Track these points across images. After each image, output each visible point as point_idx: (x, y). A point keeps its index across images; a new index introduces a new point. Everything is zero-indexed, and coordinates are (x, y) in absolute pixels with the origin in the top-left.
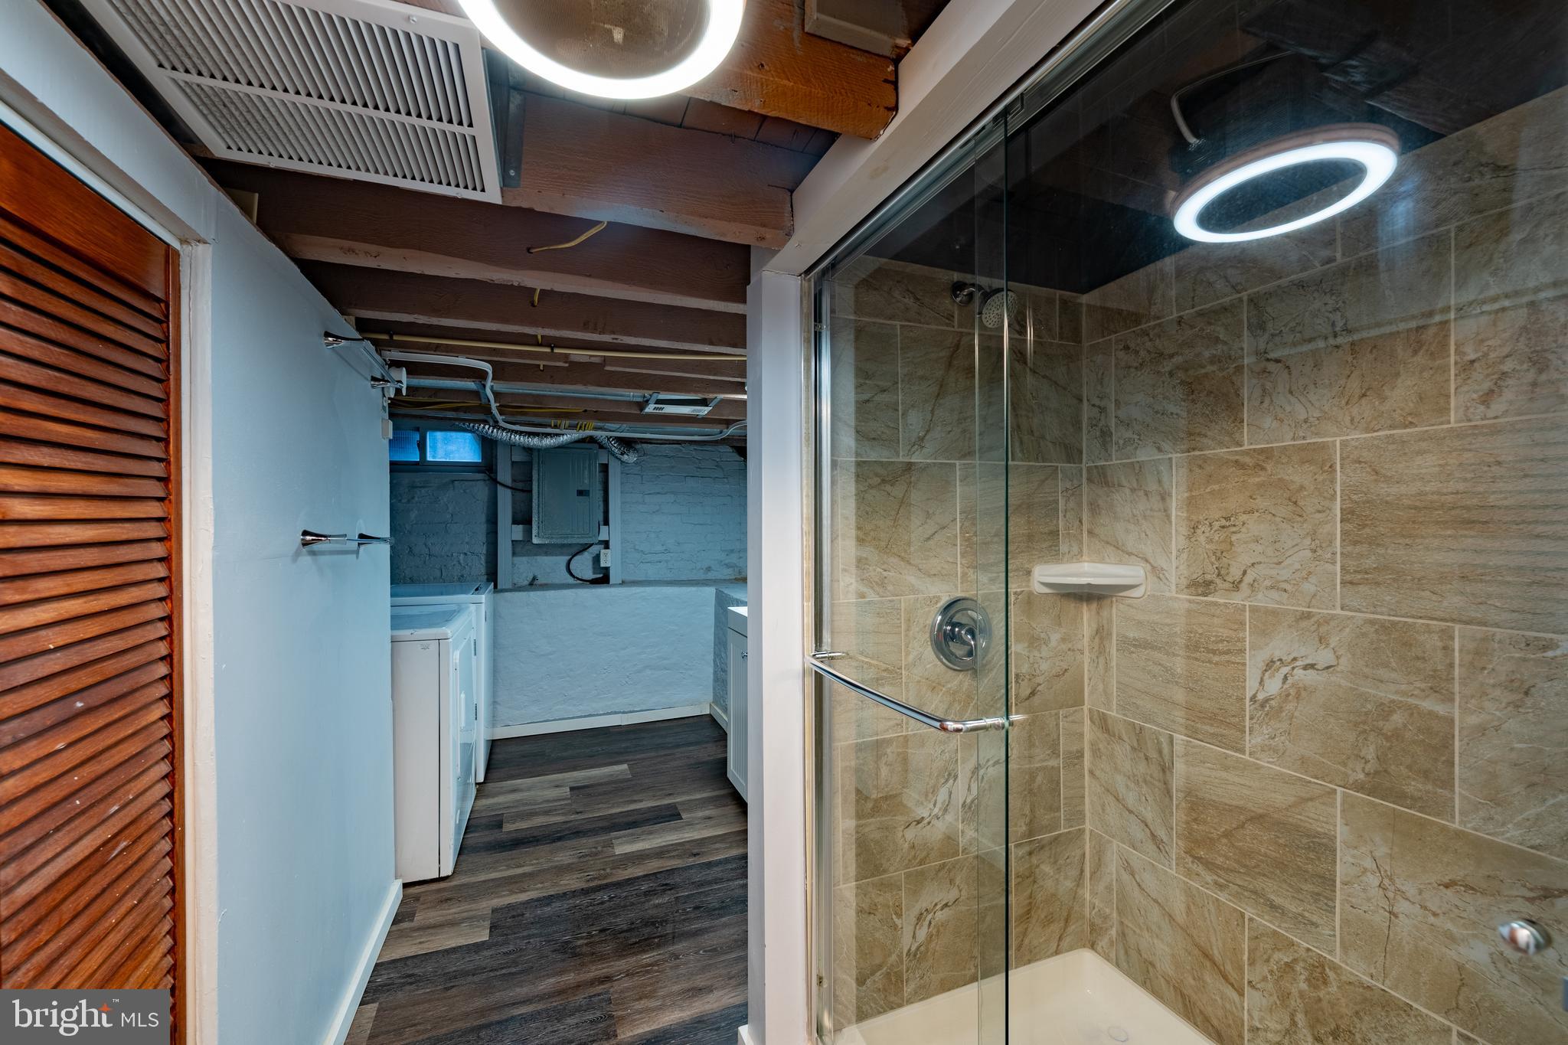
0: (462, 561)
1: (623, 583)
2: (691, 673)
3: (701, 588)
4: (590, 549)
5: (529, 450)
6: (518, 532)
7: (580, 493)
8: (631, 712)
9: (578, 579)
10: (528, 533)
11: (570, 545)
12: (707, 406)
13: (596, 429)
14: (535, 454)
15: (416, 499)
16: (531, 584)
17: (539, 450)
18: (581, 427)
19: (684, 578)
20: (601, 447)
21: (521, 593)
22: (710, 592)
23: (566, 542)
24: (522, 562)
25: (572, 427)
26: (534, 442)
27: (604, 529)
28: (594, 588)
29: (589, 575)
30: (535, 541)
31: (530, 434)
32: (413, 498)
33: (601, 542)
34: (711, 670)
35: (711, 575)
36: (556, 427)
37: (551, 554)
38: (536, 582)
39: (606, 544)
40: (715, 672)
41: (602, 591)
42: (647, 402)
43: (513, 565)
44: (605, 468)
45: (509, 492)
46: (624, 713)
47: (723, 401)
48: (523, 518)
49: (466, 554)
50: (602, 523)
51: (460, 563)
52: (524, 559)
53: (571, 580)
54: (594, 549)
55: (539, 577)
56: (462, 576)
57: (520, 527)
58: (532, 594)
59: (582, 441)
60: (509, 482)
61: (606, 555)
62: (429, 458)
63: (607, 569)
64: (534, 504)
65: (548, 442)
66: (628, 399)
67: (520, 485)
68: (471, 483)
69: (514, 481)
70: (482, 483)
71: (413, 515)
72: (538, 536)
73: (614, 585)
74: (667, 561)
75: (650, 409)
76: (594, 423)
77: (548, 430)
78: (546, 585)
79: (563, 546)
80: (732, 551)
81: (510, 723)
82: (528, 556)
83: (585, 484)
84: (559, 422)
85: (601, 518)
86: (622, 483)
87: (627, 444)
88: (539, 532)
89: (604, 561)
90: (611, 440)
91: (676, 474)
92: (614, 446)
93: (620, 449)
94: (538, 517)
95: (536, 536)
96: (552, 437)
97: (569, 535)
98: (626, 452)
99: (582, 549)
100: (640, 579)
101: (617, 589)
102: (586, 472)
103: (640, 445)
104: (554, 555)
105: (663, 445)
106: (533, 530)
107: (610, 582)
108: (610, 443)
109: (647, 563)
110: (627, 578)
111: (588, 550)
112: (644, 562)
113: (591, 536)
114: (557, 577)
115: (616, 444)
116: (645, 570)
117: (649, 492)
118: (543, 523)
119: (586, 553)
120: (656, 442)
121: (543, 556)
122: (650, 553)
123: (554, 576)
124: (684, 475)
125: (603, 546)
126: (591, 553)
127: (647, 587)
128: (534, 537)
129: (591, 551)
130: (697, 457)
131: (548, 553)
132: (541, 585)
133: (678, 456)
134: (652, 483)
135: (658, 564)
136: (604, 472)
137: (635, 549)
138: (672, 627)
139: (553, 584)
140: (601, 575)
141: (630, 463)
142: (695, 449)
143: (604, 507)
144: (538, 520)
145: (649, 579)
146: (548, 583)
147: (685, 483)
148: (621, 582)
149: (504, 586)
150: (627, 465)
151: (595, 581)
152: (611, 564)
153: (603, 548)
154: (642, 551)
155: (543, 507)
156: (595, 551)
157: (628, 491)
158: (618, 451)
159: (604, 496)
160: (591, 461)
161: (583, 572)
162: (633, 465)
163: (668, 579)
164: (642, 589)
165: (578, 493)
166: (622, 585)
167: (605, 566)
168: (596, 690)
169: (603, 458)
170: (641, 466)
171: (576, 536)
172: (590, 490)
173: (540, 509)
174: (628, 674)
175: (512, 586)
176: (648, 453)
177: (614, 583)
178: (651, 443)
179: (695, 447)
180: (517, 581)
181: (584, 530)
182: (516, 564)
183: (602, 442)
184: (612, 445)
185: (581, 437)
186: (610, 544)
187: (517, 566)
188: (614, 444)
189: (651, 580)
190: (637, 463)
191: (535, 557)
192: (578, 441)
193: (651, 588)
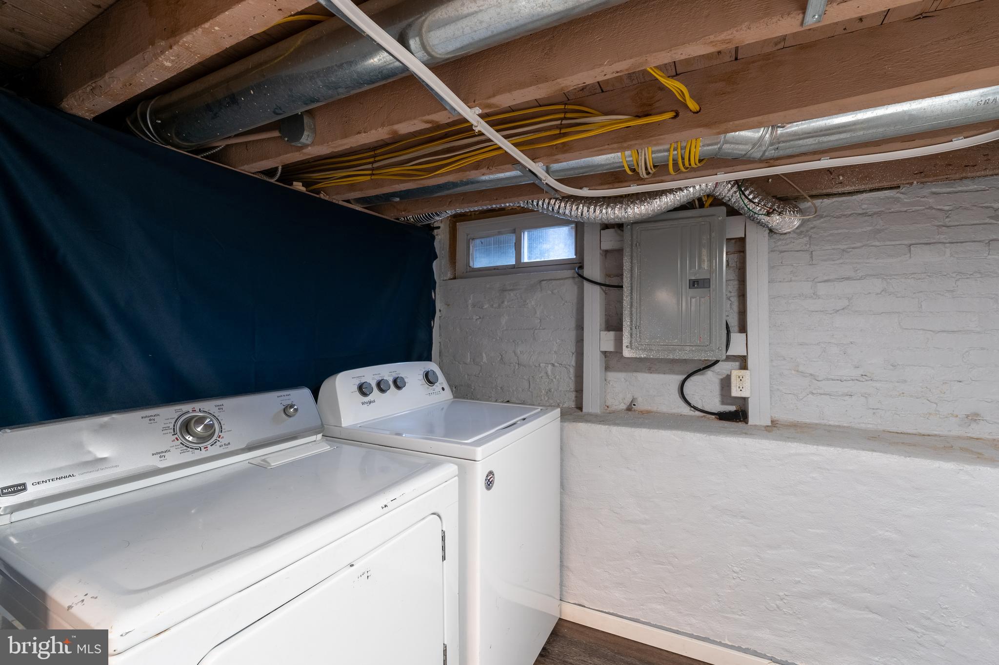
0: (550, 373)
1: (774, 428)
4: (716, 368)
6: (607, 341)
7: (694, 284)
9: (696, 409)
10: (619, 342)
11: (684, 361)
14: (626, 233)
15: (506, 303)
16: (629, 409)
17: (631, 226)
18: (676, 165)
20: (733, 212)
23: (671, 356)
24: (618, 379)
26: (618, 213)
27: (737, 339)
29: (716, 406)
30: (627, 353)
32: (503, 302)
33: (733, 359)
37: (657, 371)
38: (634, 408)
39: (743, 362)
43: (607, 381)
44: (739, 246)
45: (598, 290)
48: (614, 324)
49: (553, 365)
50: (734, 330)
51: (548, 376)
52: (622, 375)
53: (686, 410)
54: (723, 368)
55: (640, 401)
56: (550, 390)
57: (610, 335)
60: (598, 277)
61: (741, 378)
62: (526, 259)
63: (745, 400)
64: (625, 304)
67: (613, 281)
68: (558, 282)
69: (608, 276)
70: (570, 281)
71: (504, 320)
72: (630, 346)
73: (757, 428)
74: (866, 396)
76: (701, 145)
78: (648, 413)
79: (673, 361)
82: (626, 371)
83: (702, 269)
85: (732, 321)
88: (631, 341)
89: (738, 388)
90: (747, 193)
91: (888, 243)
92: (750, 200)
93: (765, 205)
94: (631, 321)
95: (627, 347)
96: (642, 201)
97: (677, 347)
98: (774, 210)
99: (702, 367)
100: (807, 421)
101: (757, 440)
102: (705, 252)
103: (808, 201)
104: (659, 373)
105: (854, 197)
106: (624, 338)
107: (749, 424)
108: (743, 197)
109: (821, 394)
110: (783, 416)
111: (712, 368)
112: (814, 392)
113: (713, 351)
114: (664, 404)
115: (754, 198)
116: (817, 406)
117: (826, 278)
118: (638, 330)
119: (709, 373)
120: (840, 190)
121: (646, 373)
122: (828, 379)
123: (660, 404)
124: (906, 242)
125: (737, 364)
126: (718, 374)
127: (823, 445)
128: (624, 348)
129: (718, 370)
130: (939, 207)
131: (652, 369)
132: (641, 412)
133: (892, 210)
134: (833, 262)
135: (847, 398)
136: (740, 252)
137: (798, 371)
138: (887, 534)
139: (658, 413)
140: (733, 408)
141: (789, 233)
142: (934, 193)
143: (739, 304)
144: (631, 325)
145: (823, 422)
146: (652, 412)
147: (910, 257)
148: (769, 424)
149: (590, 411)
150: (782, 237)
151: (723, 416)
152: (751, 392)
153: (738, 367)
154: (811, 375)
155: (638, 307)
156: (724, 372)
157: (784, 279)
158: (760, 210)
159: (739, 287)
160: (713, 234)
161: (704, 400)
162: (795, 235)
163: (869, 426)
164: (811, 449)
165: (691, 283)
166: (769, 431)
167: (738, 395)
168: (719, 601)
169: (735, 228)
170: (810, 237)
171: (688, 348)
172: (709, 279)
173: (634, 310)
174: (781, 594)
175: (599, 412)
176: (825, 214)
177: (756, 426)
178: (828, 195)
179: (934, 190)
180: (608, 407)
181: (700, 341)
182: (610, 380)
183: (730, 199)
184: (746, 201)
185: (692, 196)
186: (750, 362)
187: (611, 384)
188: (751, 197)
189: (830, 425)
190: (802, 232)
191: (635, 374)
192: (689, 203)
193: (832, 449)
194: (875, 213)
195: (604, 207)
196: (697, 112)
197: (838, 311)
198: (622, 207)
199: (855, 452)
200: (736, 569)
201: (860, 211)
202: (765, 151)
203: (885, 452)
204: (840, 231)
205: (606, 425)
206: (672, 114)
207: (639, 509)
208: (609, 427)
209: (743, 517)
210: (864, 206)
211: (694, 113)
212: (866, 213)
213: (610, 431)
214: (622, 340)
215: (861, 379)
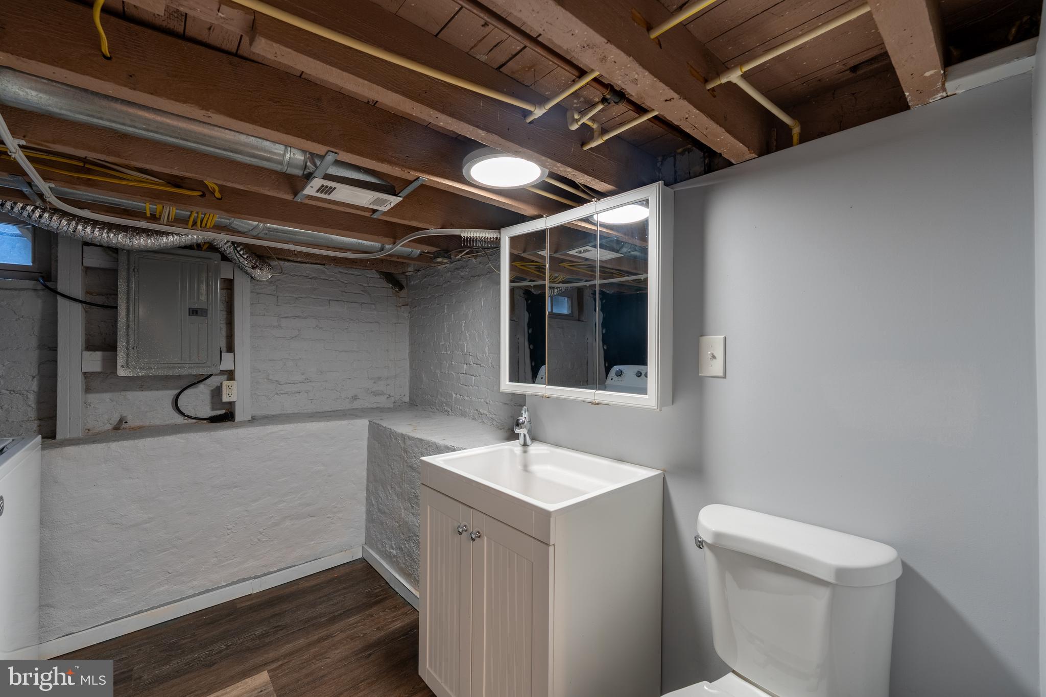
1: (254, 420)
2: (340, 515)
3: (352, 421)
4: (208, 381)
5: (113, 251)
6: (94, 361)
7: (194, 312)
8: (265, 575)
9: (189, 417)
10: (111, 365)
11: (179, 377)
12: (396, 195)
13: (219, 228)
14: (123, 258)
16: (117, 428)
17: (129, 252)
18: (195, 223)
19: (327, 409)
20: (225, 258)
21: (94, 446)
22: (362, 425)
23: (171, 373)
24: (102, 400)
25: (181, 221)
26: (120, 239)
27: (227, 357)
28: (215, 429)
29: (207, 411)
30: (121, 372)
31: (111, 227)
33: (223, 372)
34: (363, 509)
35: (357, 404)
36: (154, 218)
37: (150, 389)
38: (124, 425)
39: (230, 375)
40: (368, 512)
41: (225, 434)
42: (309, 177)
43: (86, 404)
44: (229, 285)
45: (78, 309)
46: (256, 577)
47: (425, 188)
48: (102, 343)
50: (224, 349)
52: (105, 396)
53: (180, 420)
54: (213, 382)
55: (129, 418)
57: (98, 355)
58: (114, 446)
59: (198, 246)
60: (79, 293)
61: (230, 388)
63: (232, 404)
64: (119, 324)
65: (141, 242)
66: (278, 168)
67: (99, 300)
68: (8, 293)
69: (88, 293)
70: (31, 294)
72: (127, 365)
73: (243, 424)
74: (307, 392)
75: (311, 189)
76: (217, 217)
77: (143, 224)
78: (140, 428)
79: (167, 378)
80: (379, 378)
81: (74, 629)
82: (112, 392)
83: (201, 302)
84: (158, 208)
85: (223, 343)
86: (252, 304)
87: (261, 256)
88: (127, 361)
89: (227, 395)
90: (239, 249)
91: (319, 297)
92: (241, 255)
93: (250, 261)
94: (128, 342)
95: (122, 366)
96: (149, 235)
97: (176, 365)
98: (257, 266)
99: (196, 381)
100: (274, 413)
101: (246, 429)
102: (203, 287)
103: (276, 261)
104: (151, 390)
105: (303, 265)
106: (118, 358)
107: (236, 420)
108: (236, 251)
109: (282, 394)
110: (259, 413)
111: (204, 382)
112: (279, 393)
113: (209, 367)
114: (158, 418)
115: (244, 254)
116: (280, 402)
117: (286, 315)
118: (135, 350)
119: (201, 386)
120: (295, 259)
121: (137, 391)
122: (286, 383)
123: (153, 418)
124: (328, 298)
125: (225, 377)
126: (209, 386)
127: (287, 424)
128: (119, 367)
129: (209, 383)
130: (343, 281)
131: (144, 387)
132: (133, 428)
133: (321, 278)
134: (290, 305)
135: (297, 395)
136: (228, 289)
137: (269, 379)
138: (319, 468)
139: (151, 426)
140: (223, 412)
141: (263, 281)
142: (340, 272)
143: (227, 330)
144: (128, 345)
145: (285, 412)
146: (144, 427)
147: (329, 307)
148: (250, 419)
149: (68, 437)
150: (259, 283)
151: (213, 420)
152: (237, 398)
153: (226, 379)
154: (277, 381)
155: (136, 328)
156: (215, 384)
157: (260, 313)
158: (247, 263)
159: (227, 317)
160: (210, 274)
161: (196, 409)
162: (267, 283)
163: (309, 410)
164: (280, 427)
165: (191, 311)
166: (252, 423)
167: (228, 401)
168: (217, 557)
169: (226, 272)
170: (277, 286)
171: (187, 366)
172: (207, 309)
173: (131, 331)
174: (261, 530)
175: (81, 435)
176: (286, 272)
177: (241, 422)
178: (288, 261)
179: (340, 270)
180: (89, 430)
181: (198, 359)
182: (90, 403)
183: (225, 251)
184: (238, 255)
185: (195, 241)
186: (237, 375)
187: (92, 406)
188: (241, 253)
189: (288, 414)
190: (272, 282)
191: (123, 393)
192: (191, 245)
193: (291, 425)
194: (313, 278)
195: (105, 231)
196: (219, 199)
197: (293, 337)
198: (126, 235)
199: (303, 424)
200: (230, 527)
201: (306, 275)
202: (259, 234)
203: (318, 421)
204: (294, 285)
205: (103, 443)
206: (200, 193)
207: (142, 512)
208: (107, 444)
209: (236, 487)
210: (308, 272)
211: (217, 199)
212: (308, 276)
213: (109, 448)
214: (117, 359)
215: (305, 382)
